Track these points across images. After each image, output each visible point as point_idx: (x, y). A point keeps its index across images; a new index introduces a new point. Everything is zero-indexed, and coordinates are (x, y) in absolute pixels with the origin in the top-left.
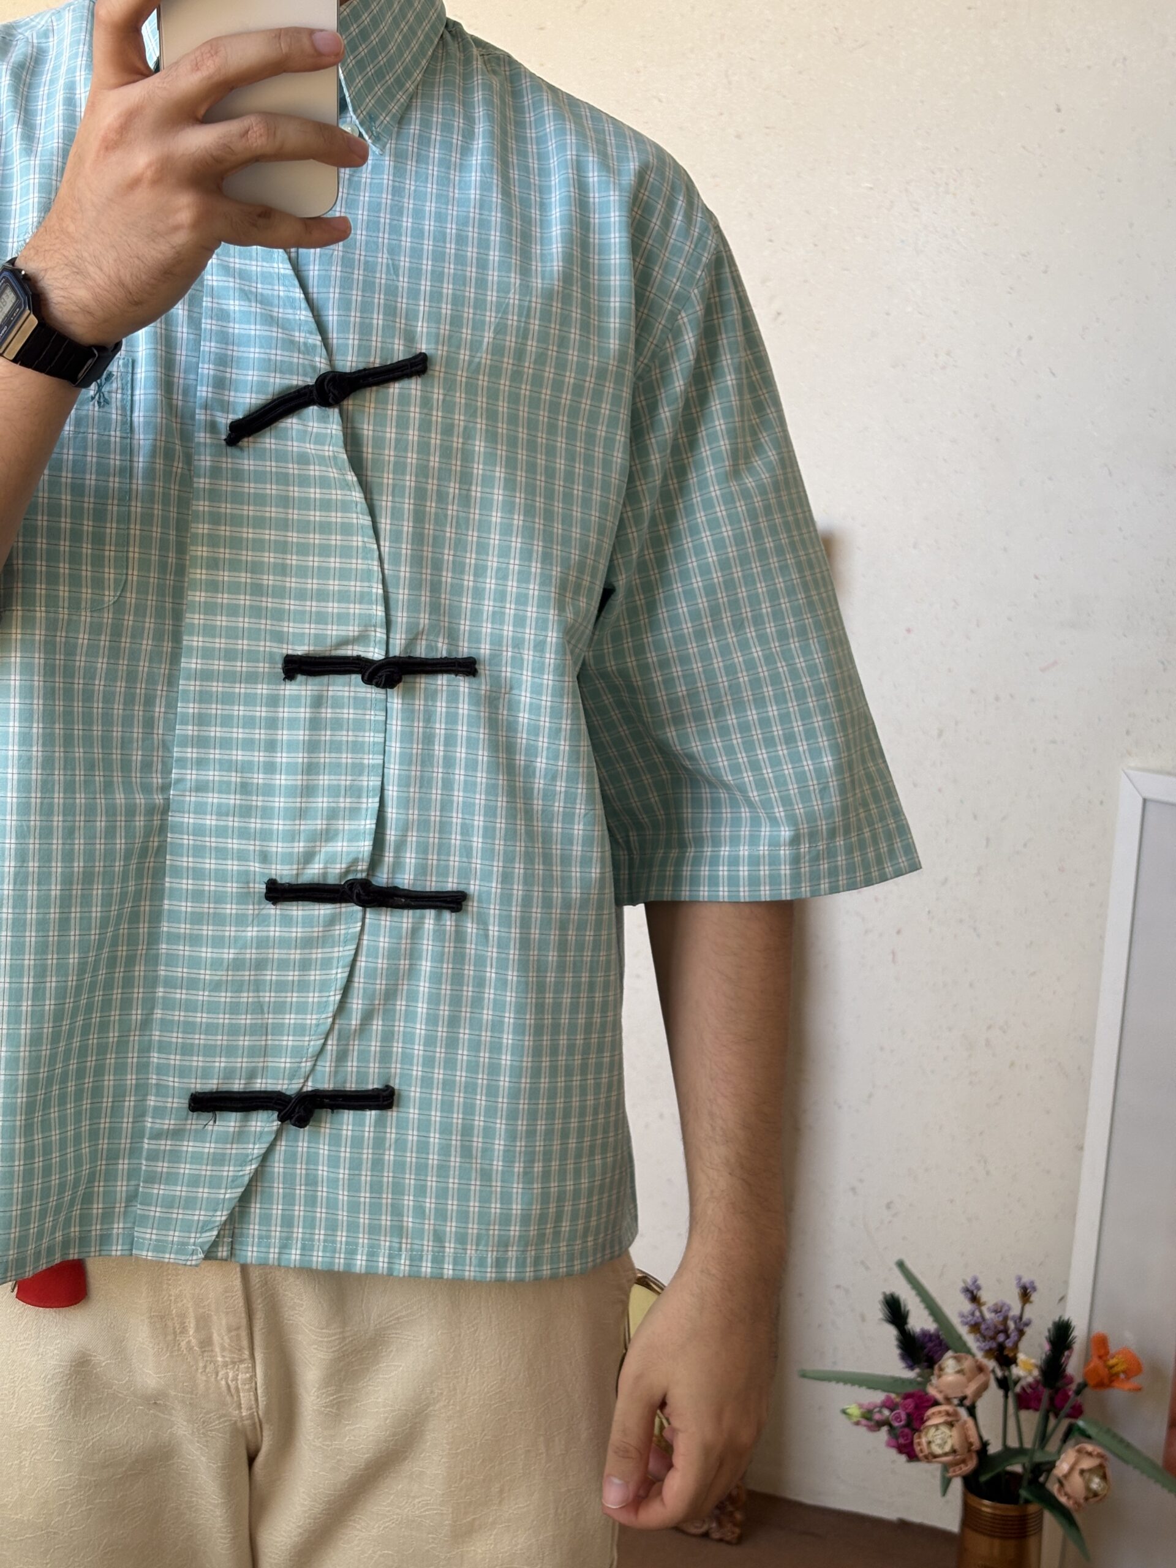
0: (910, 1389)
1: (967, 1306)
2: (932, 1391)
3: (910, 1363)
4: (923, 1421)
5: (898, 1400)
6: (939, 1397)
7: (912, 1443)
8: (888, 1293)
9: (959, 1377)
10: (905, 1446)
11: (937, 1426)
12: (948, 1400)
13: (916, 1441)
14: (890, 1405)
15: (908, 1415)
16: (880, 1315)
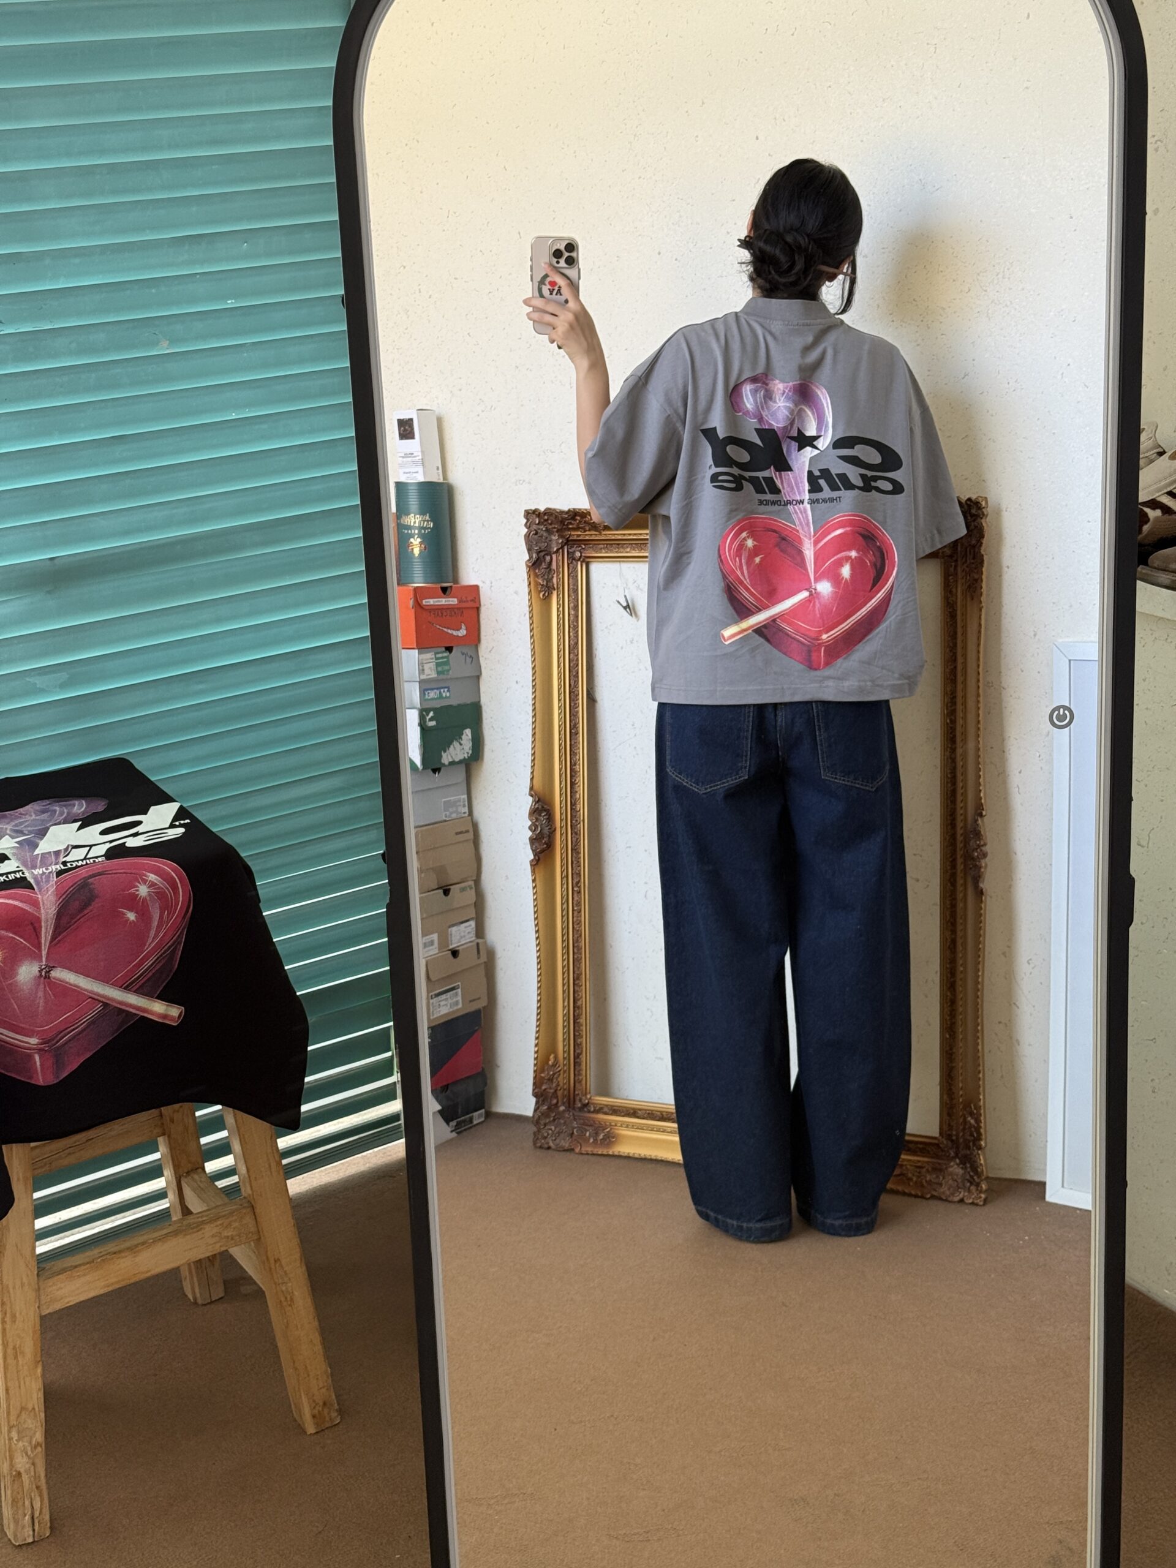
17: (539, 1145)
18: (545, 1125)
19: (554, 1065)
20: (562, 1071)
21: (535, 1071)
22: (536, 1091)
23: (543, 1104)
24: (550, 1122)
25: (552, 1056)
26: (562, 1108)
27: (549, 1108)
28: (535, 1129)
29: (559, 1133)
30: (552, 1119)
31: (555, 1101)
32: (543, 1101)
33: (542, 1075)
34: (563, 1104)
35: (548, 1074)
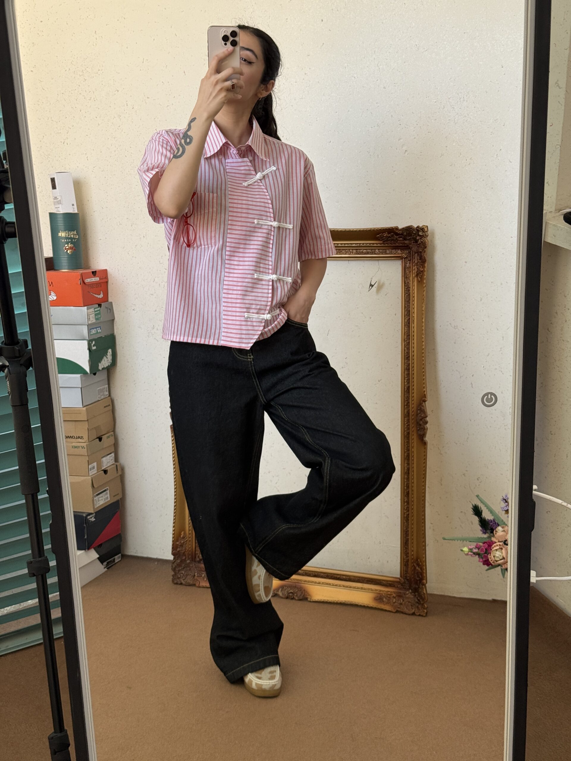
0: (485, 541)
1: (503, 504)
2: (493, 539)
3: (484, 531)
4: (491, 550)
5: (481, 544)
6: (497, 541)
7: (488, 560)
8: (474, 504)
9: (503, 533)
10: (485, 561)
11: (496, 550)
12: (499, 542)
13: (489, 557)
14: (477, 547)
15: (486, 549)
16: (473, 513)
17: (175, 582)
18: (179, 571)
19: (183, 538)
20: (188, 541)
21: (173, 541)
22: (174, 552)
23: (177, 559)
24: (182, 569)
25: (182, 533)
26: (188, 561)
27: (180, 562)
28: (173, 573)
29: (187, 575)
30: (183, 567)
31: (184, 558)
32: (178, 557)
33: (177, 543)
34: (189, 559)
35: (181, 542)
